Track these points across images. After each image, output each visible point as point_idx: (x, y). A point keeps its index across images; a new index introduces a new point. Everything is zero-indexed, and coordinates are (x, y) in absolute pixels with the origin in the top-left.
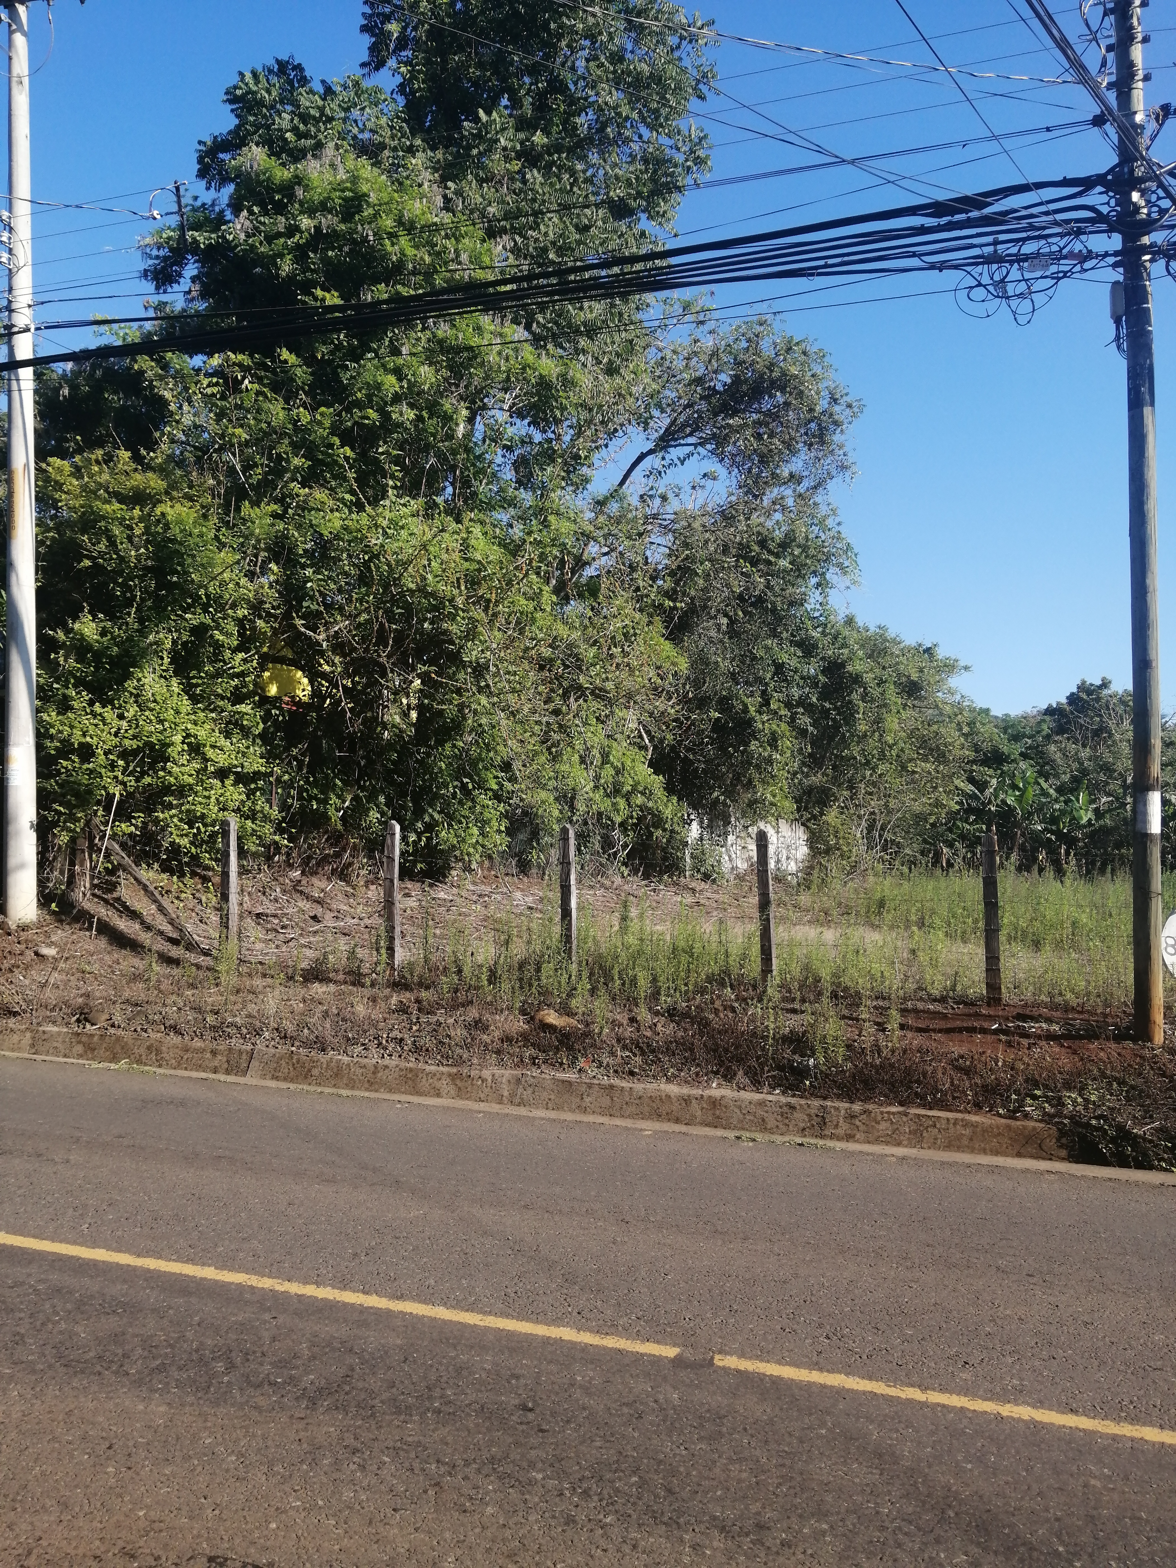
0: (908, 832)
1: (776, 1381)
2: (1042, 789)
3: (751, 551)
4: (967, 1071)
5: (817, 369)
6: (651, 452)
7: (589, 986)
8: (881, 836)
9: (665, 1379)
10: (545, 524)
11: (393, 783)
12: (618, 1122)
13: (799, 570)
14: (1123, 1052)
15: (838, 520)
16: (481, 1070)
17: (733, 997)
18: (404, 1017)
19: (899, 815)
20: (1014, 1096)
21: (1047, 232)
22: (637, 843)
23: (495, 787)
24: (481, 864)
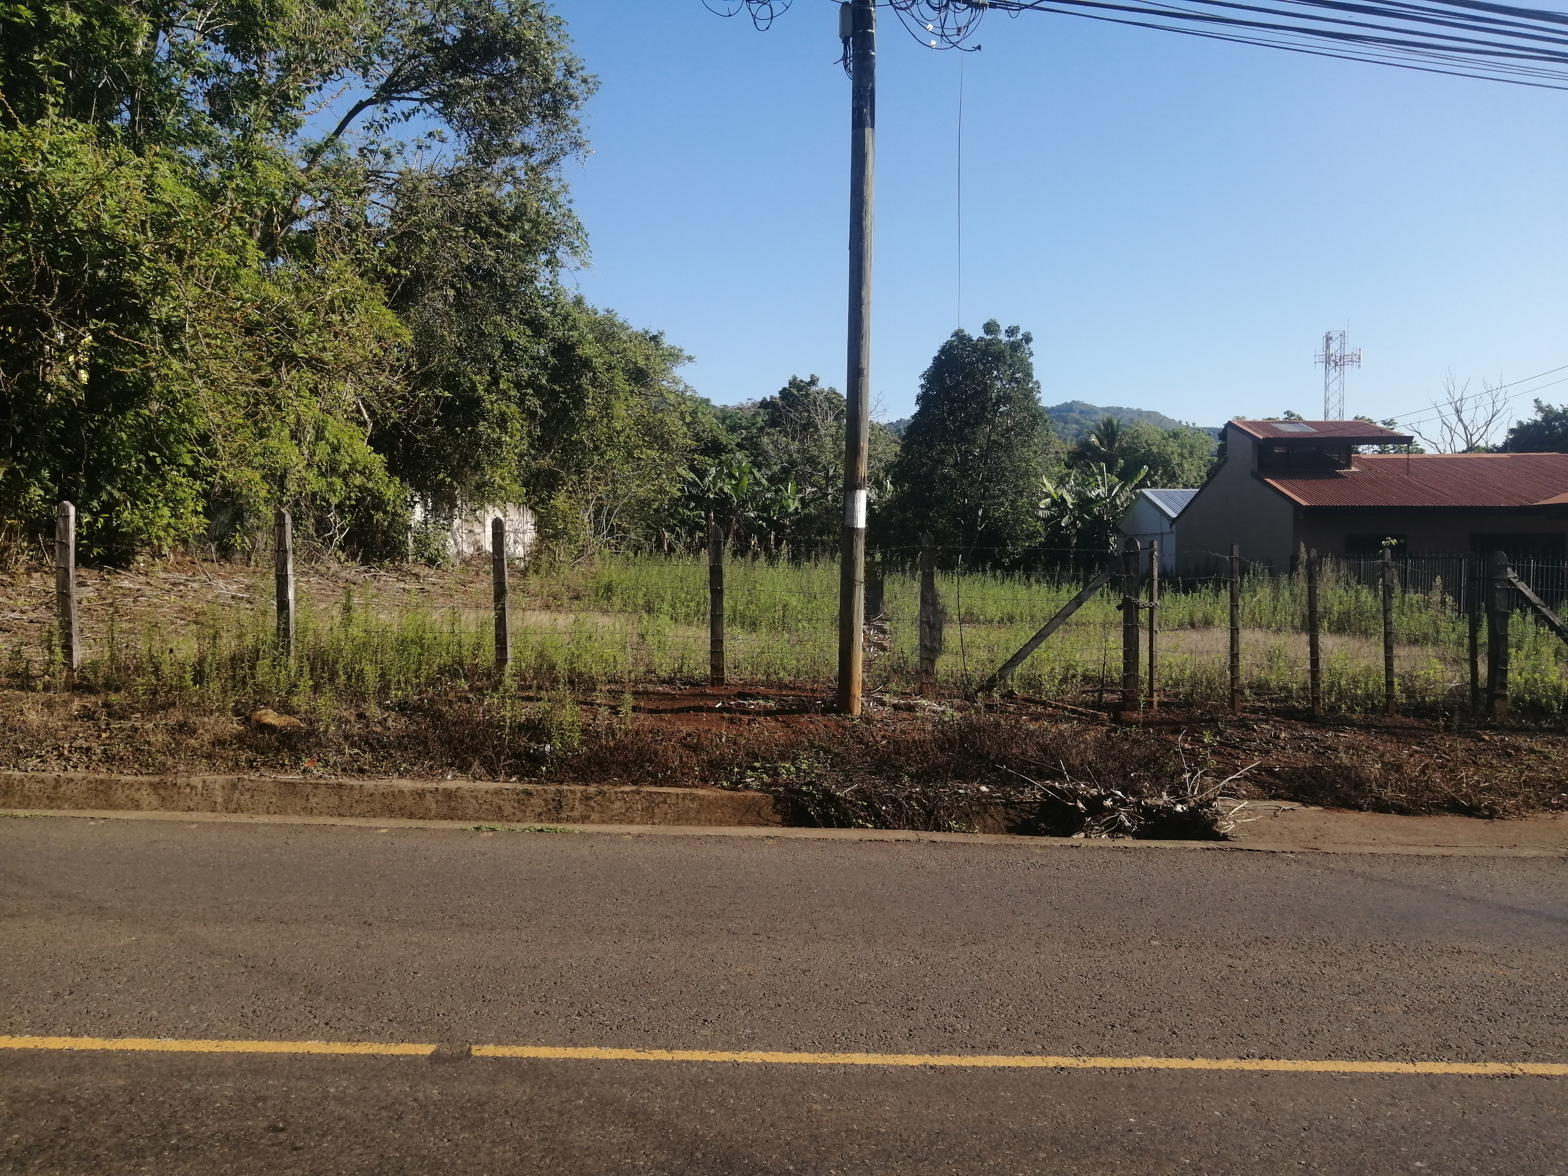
0: (632, 518)
1: (534, 1063)
2: (755, 478)
3: (481, 221)
4: (695, 749)
5: (553, 37)
6: (370, 102)
7: (311, 683)
8: (607, 521)
9: (423, 1076)
10: (249, 168)
11: (59, 454)
12: (350, 822)
13: (530, 246)
14: (829, 724)
15: (569, 197)
16: (189, 778)
17: (466, 688)
18: (90, 723)
19: (625, 501)
20: (736, 770)
22: (355, 525)
23: (190, 463)
24: (173, 549)
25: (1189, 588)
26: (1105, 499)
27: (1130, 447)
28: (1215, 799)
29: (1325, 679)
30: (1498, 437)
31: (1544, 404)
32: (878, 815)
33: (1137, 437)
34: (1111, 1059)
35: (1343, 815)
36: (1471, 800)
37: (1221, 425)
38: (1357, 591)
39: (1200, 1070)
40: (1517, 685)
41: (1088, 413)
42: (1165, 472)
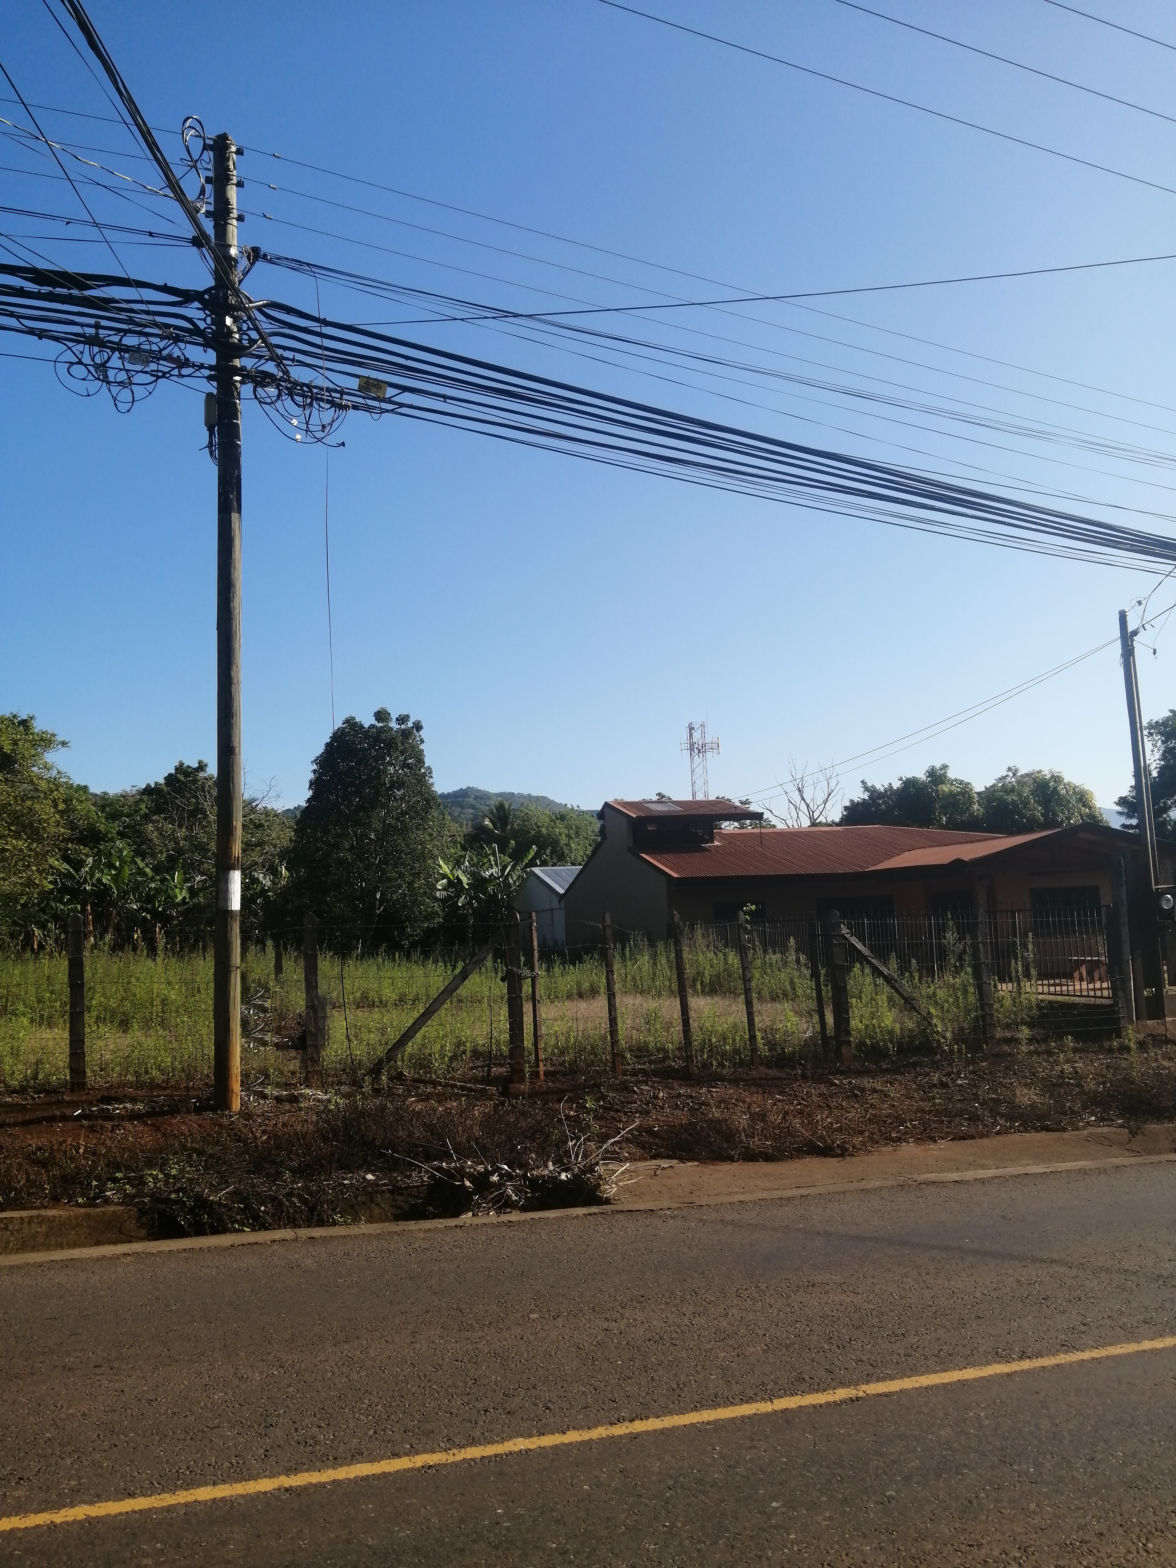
2: (138, 868)
4: (44, 1164)
14: (203, 1123)
20: (95, 1183)
21: (147, 330)
25: (575, 958)
26: (498, 878)
27: (521, 830)
28: (597, 1164)
29: (697, 1038)
30: (835, 813)
31: (869, 784)
32: (256, 1217)
33: (528, 820)
34: (482, 1447)
35: (718, 1167)
36: (825, 1142)
37: (599, 808)
38: (725, 954)
39: (570, 1444)
40: (859, 1031)
41: (482, 798)
42: (553, 852)
